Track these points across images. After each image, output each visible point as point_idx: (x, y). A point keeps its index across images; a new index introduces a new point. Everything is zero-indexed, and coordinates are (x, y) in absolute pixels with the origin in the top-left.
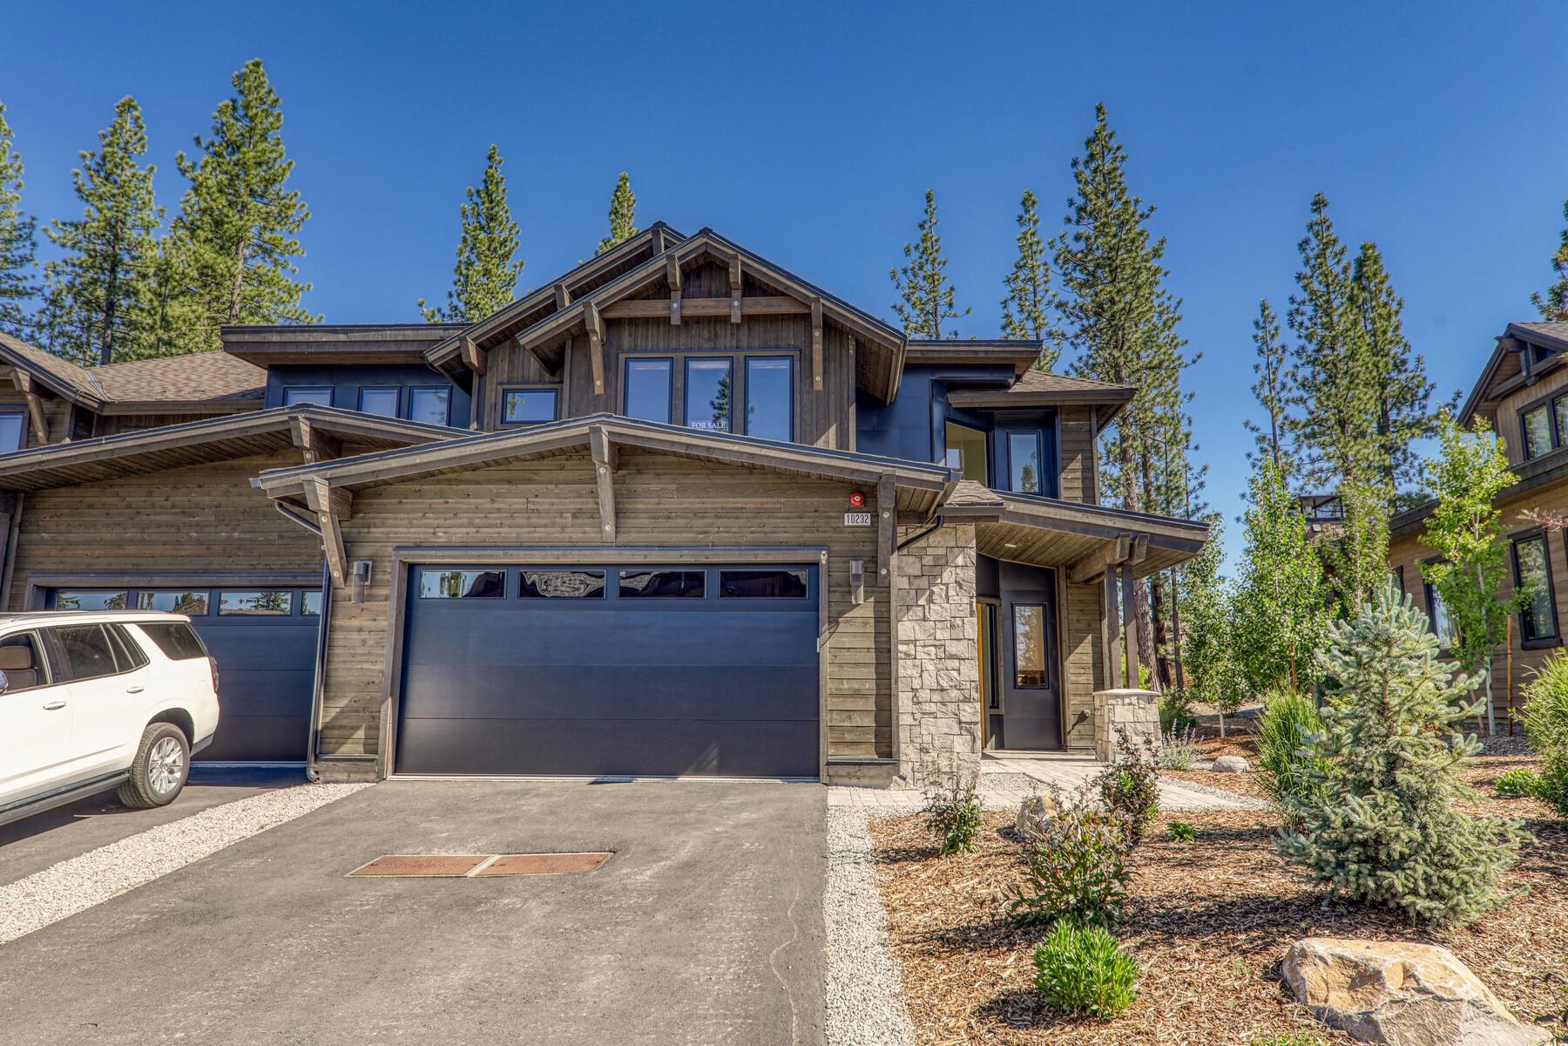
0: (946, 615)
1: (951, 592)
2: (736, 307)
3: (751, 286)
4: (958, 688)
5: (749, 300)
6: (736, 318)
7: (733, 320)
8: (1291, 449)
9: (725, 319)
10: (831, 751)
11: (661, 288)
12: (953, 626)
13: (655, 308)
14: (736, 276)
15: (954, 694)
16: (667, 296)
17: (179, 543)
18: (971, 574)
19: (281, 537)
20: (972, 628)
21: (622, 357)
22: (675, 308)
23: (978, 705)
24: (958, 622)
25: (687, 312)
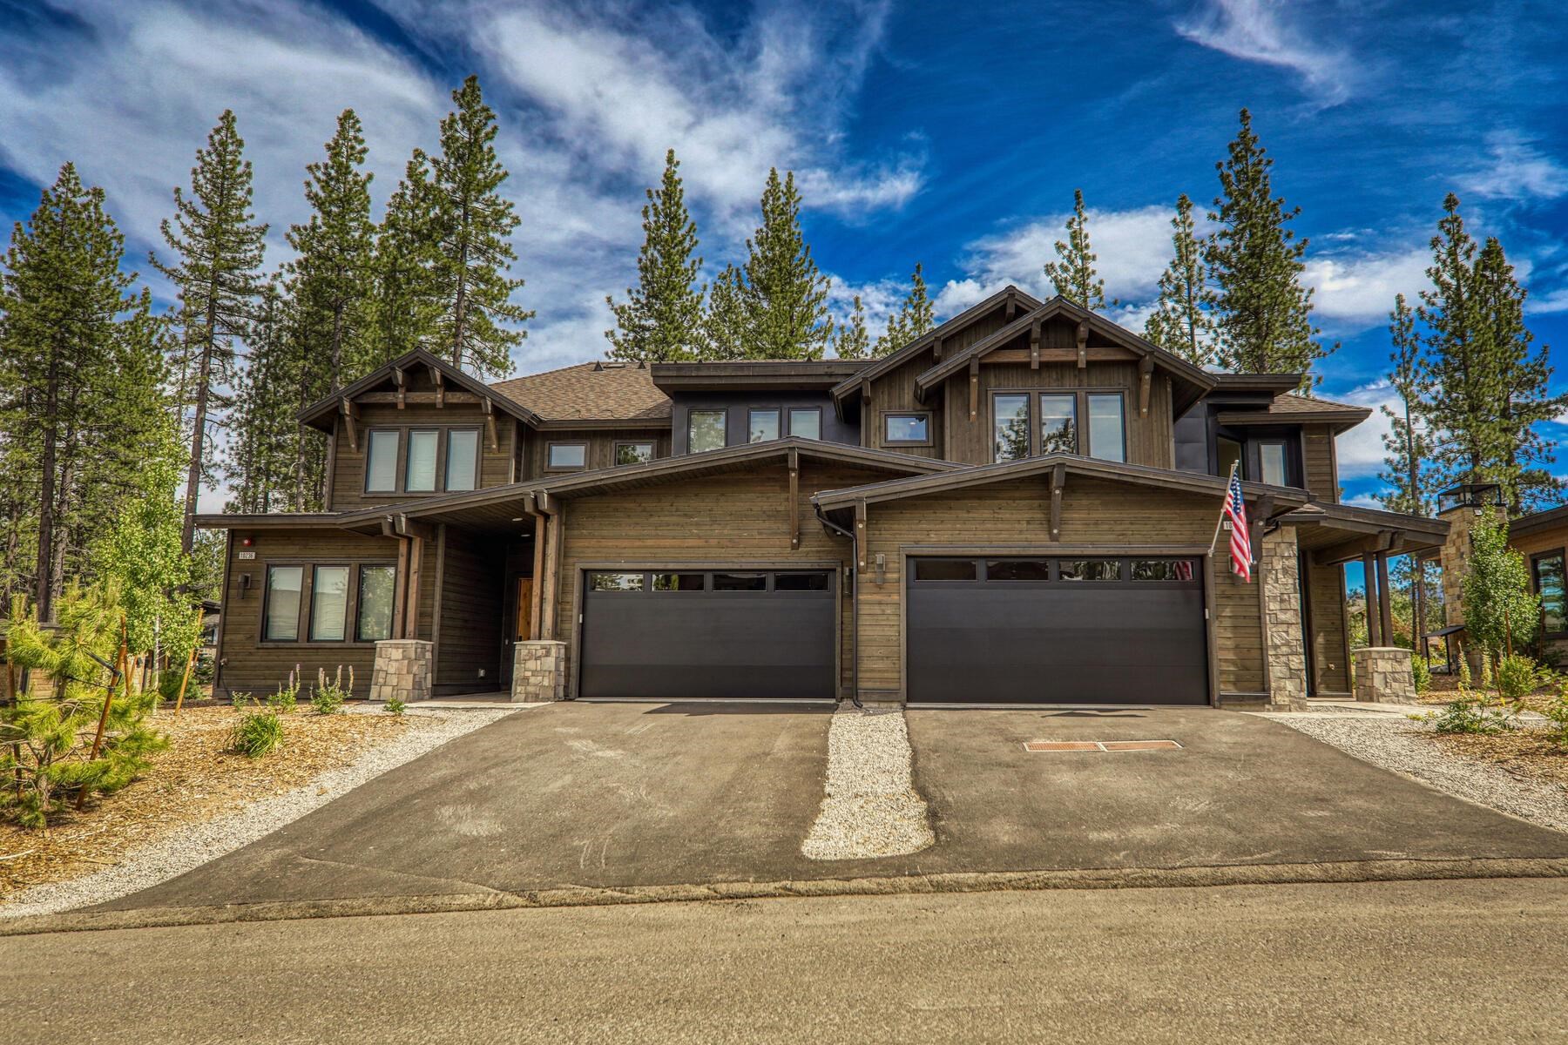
0: (1277, 592)
1: (1280, 576)
2: (1082, 355)
3: (1095, 340)
4: (1287, 644)
5: (1093, 350)
6: (1082, 364)
7: (1080, 366)
8: (1424, 433)
9: (1073, 364)
10: (1222, 687)
11: (1023, 341)
12: (1282, 601)
13: (1019, 356)
14: (1083, 331)
15: (1285, 649)
16: (1027, 347)
17: (685, 538)
18: (1294, 562)
19: (760, 534)
20: (1295, 602)
21: (990, 393)
22: (1036, 355)
23: (1303, 657)
24: (1286, 597)
25: (1044, 359)
